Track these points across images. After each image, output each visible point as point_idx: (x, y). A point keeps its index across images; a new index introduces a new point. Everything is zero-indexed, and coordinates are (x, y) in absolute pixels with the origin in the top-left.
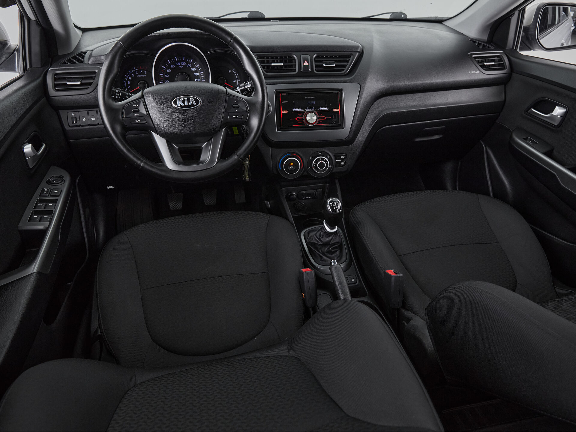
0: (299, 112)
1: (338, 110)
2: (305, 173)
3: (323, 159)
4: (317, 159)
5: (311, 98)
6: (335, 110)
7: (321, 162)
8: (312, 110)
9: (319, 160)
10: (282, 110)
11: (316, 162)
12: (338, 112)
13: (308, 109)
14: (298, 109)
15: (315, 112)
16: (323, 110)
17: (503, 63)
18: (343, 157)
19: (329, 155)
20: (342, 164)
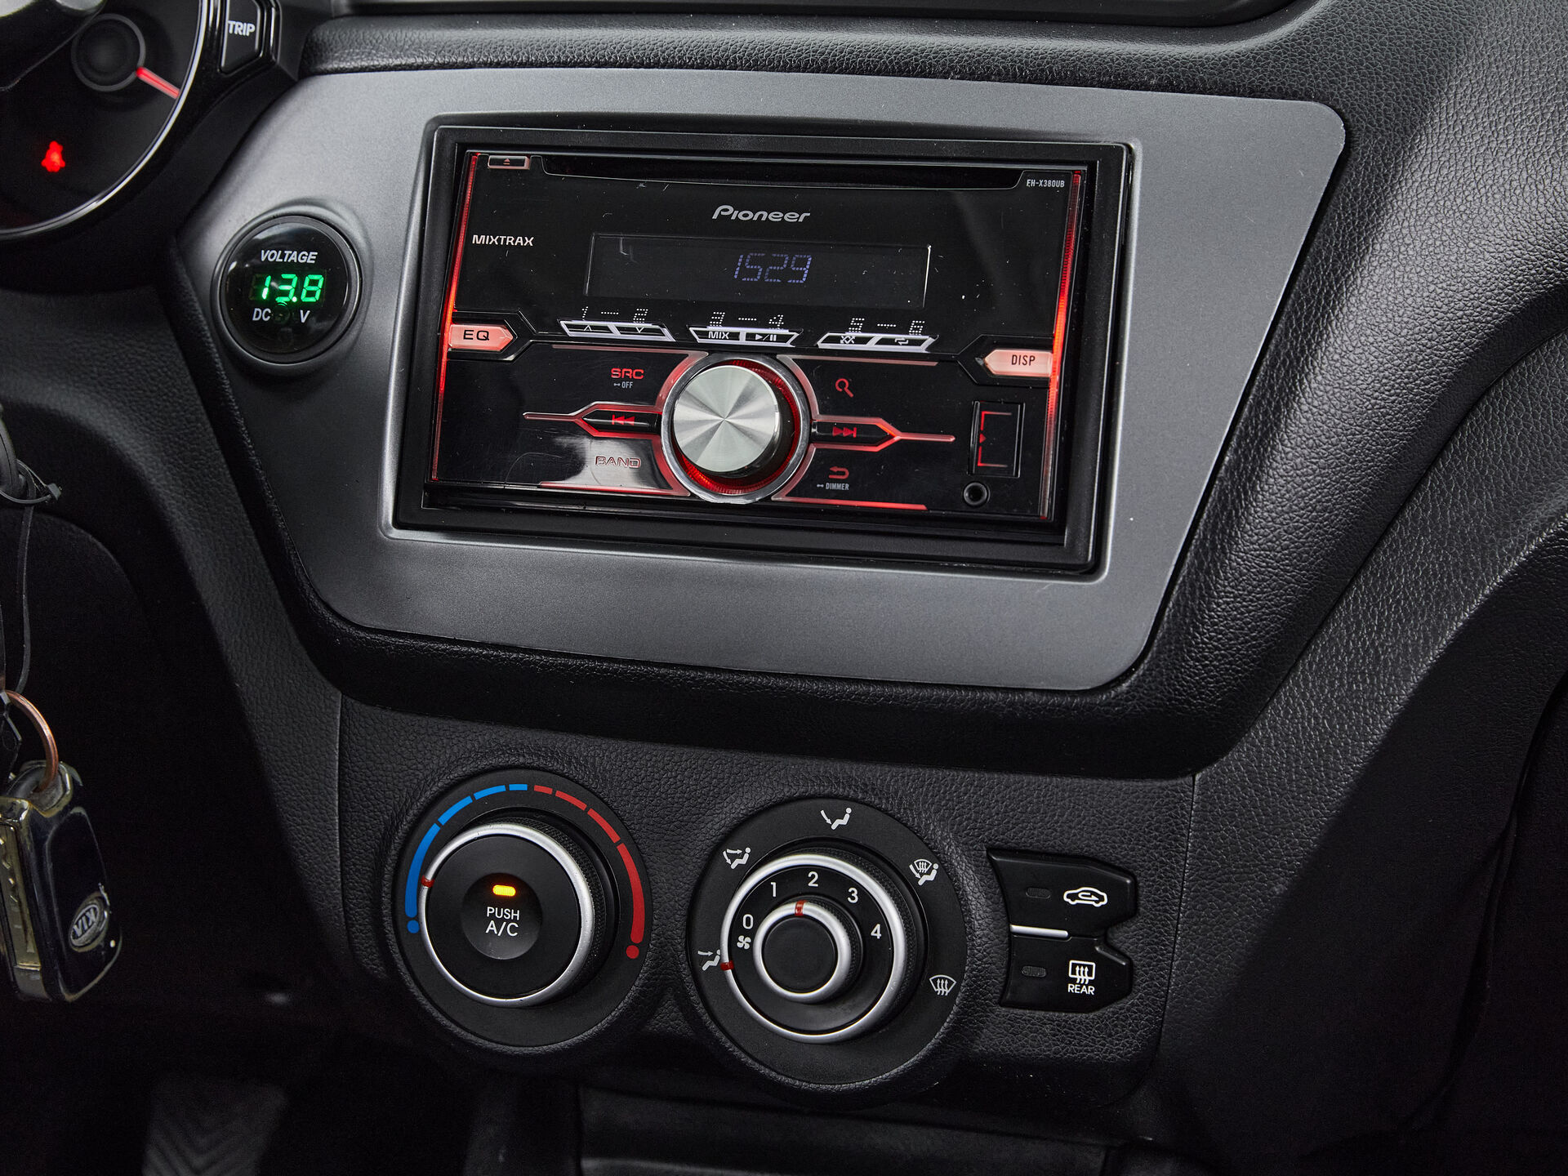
0: (628, 354)
1: (1041, 364)
2: (668, 1019)
3: (833, 890)
4: (823, 871)
5: (775, 217)
6: (1001, 362)
7: (789, 909)
8: (750, 337)
9: (792, 884)
10: (454, 321)
11: (759, 903)
12: (1042, 384)
13: (717, 332)
14: (612, 325)
15: (788, 359)
16: (878, 336)
18: (1088, 897)
19: (934, 855)
20: (1082, 977)
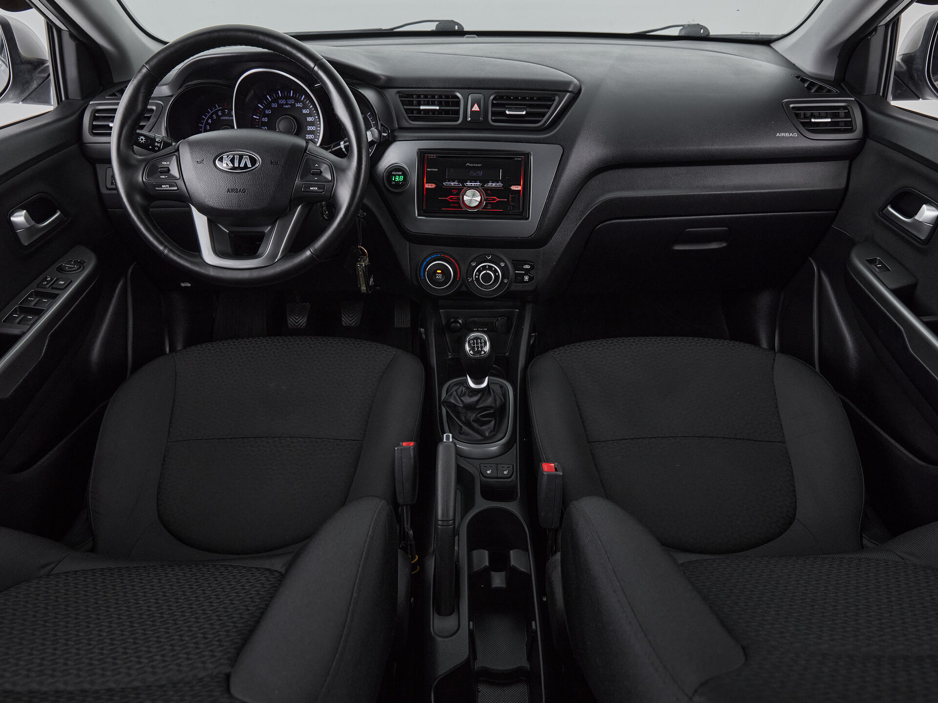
0: (454, 188)
1: (519, 188)
2: (464, 289)
3: (490, 268)
4: (488, 265)
5: (476, 165)
6: (514, 188)
7: (485, 272)
8: (474, 185)
9: (484, 268)
10: (426, 183)
11: (479, 271)
12: (520, 191)
13: (469, 184)
14: (452, 183)
15: (480, 188)
16: (493, 186)
17: (852, 121)
18: (527, 267)
19: (504, 262)
20: (526, 278)
